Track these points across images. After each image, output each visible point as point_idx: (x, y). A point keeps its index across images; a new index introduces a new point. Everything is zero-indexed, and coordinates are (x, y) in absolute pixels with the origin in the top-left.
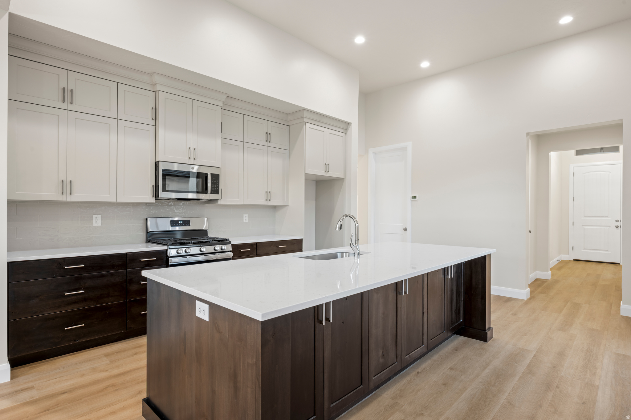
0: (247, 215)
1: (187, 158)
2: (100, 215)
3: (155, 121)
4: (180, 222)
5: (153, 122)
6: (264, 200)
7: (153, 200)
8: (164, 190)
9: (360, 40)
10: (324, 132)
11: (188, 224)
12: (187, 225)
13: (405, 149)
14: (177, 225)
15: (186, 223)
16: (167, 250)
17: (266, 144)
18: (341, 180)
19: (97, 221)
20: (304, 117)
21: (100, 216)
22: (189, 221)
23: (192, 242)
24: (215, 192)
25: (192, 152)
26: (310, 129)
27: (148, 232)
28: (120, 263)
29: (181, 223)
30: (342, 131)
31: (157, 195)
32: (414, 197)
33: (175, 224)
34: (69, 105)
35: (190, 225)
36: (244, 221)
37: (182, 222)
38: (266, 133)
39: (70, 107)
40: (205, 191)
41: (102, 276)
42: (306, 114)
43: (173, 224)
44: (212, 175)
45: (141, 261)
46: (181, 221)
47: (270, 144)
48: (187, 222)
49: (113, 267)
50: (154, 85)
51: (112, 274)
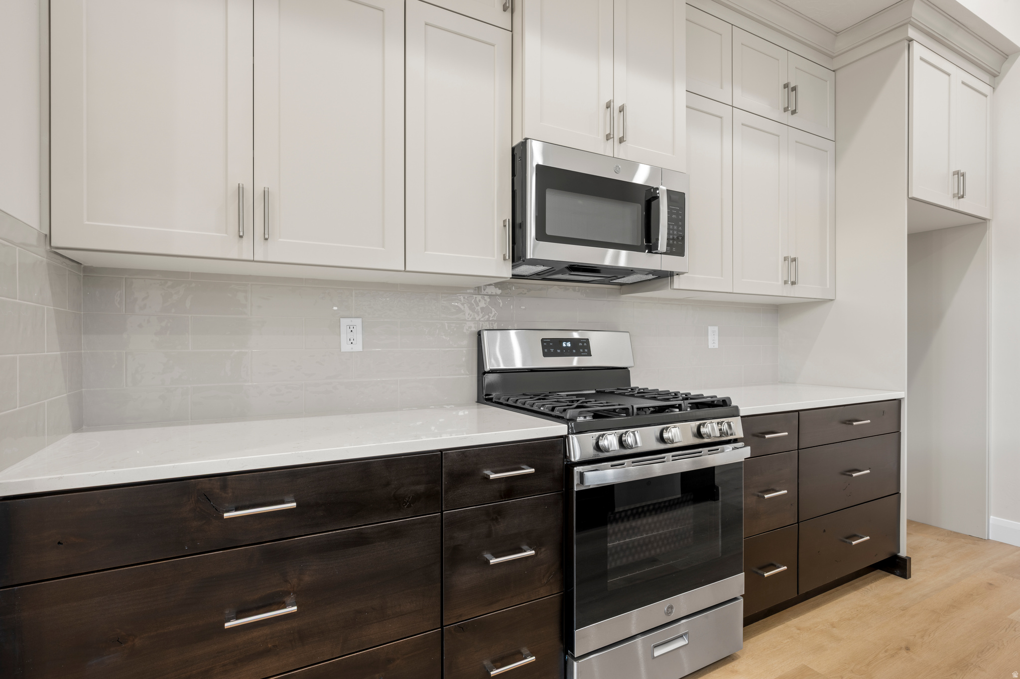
0: (716, 328)
1: (602, 138)
2: (360, 320)
3: (509, 13)
4: (564, 345)
5: (504, 19)
6: (781, 282)
7: (506, 271)
8: (542, 235)
10: (950, 75)
11: (586, 350)
12: (584, 352)
14: (559, 351)
15: (581, 348)
16: (564, 438)
17: (787, 118)
19: (351, 338)
21: (358, 322)
22: (587, 341)
24: (674, 249)
25: (616, 119)
26: (920, 62)
27: (485, 373)
28: (421, 488)
29: (567, 347)
31: (517, 255)
33: (552, 350)
35: (589, 354)
36: (711, 346)
37: (569, 344)
40: (649, 244)
41: (360, 540)
43: (549, 351)
44: (669, 195)
45: (487, 478)
46: (566, 341)
47: (792, 120)
48: (583, 343)
49: (397, 503)
51: (395, 533)
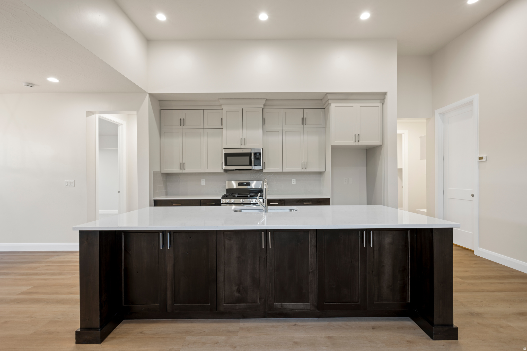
0: (295, 179)
1: (240, 145)
2: (204, 180)
3: (222, 126)
6: (301, 168)
7: (222, 171)
8: (226, 165)
9: (365, 16)
10: (353, 107)
13: (471, 103)
14: (242, 185)
15: (248, 184)
17: (302, 126)
18: (380, 146)
19: (203, 183)
20: (328, 100)
22: (250, 183)
23: (237, 196)
24: (258, 165)
25: (243, 141)
26: (336, 107)
27: (227, 189)
30: (379, 101)
32: (481, 158)
34: (183, 126)
35: (250, 186)
36: (293, 184)
38: (302, 118)
39: (184, 127)
40: (251, 164)
42: (329, 97)
43: (240, 185)
44: (255, 154)
45: (207, 204)
46: (245, 183)
47: (305, 126)
50: (221, 105)
